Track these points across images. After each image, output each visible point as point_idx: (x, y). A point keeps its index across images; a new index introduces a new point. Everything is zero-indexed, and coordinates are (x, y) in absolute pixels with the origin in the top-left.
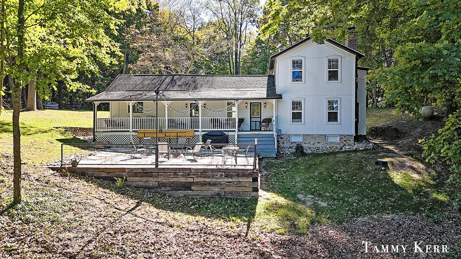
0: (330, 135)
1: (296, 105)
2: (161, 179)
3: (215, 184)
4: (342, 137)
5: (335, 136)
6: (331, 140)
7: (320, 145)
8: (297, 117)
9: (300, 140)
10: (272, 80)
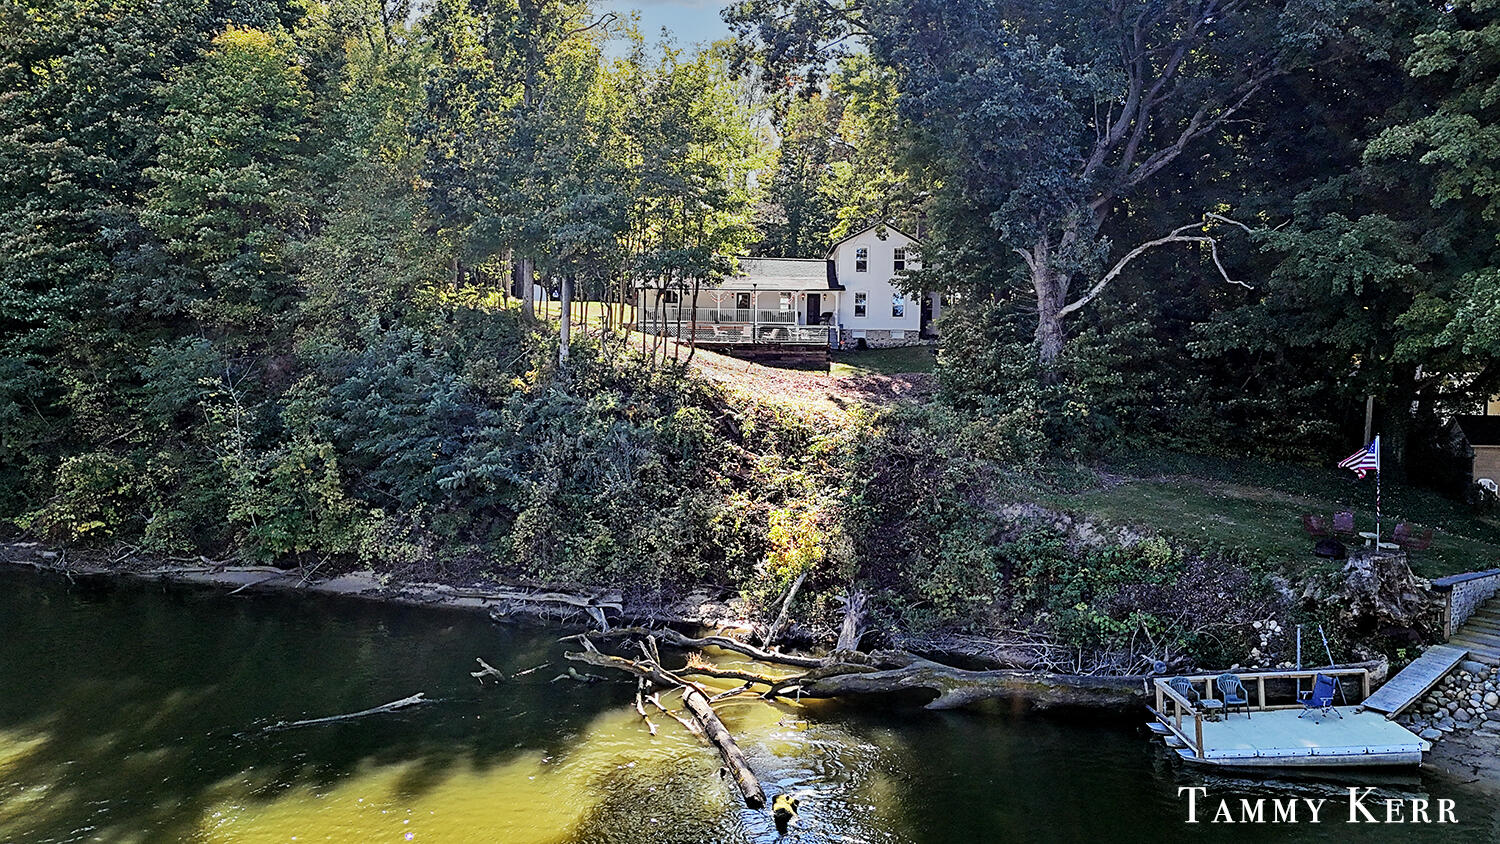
0: (895, 331)
1: (861, 297)
2: (758, 352)
3: (798, 356)
4: (907, 332)
5: (900, 331)
6: (895, 336)
7: (884, 342)
8: (860, 311)
9: (863, 336)
10: (831, 266)
